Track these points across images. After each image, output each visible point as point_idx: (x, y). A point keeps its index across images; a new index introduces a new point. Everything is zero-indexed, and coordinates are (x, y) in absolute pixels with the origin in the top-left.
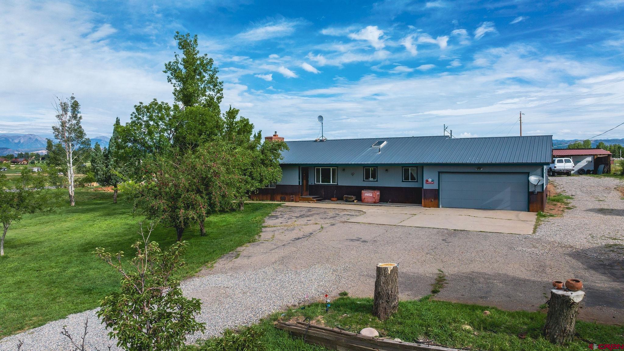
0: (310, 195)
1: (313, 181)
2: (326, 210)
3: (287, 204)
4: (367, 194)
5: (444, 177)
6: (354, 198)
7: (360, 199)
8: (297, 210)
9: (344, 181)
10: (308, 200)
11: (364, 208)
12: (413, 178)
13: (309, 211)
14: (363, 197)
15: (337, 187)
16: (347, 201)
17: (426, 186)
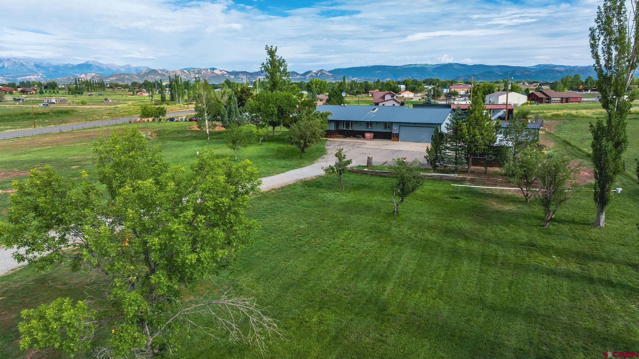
0: (340, 134)
1: (341, 128)
2: (349, 143)
3: (330, 139)
4: (367, 135)
5: (401, 128)
6: (361, 136)
7: (364, 137)
8: (336, 142)
9: (356, 128)
10: (339, 137)
11: (365, 141)
12: (389, 127)
13: (342, 143)
14: (365, 136)
15: (353, 131)
16: (358, 138)
17: (393, 132)
